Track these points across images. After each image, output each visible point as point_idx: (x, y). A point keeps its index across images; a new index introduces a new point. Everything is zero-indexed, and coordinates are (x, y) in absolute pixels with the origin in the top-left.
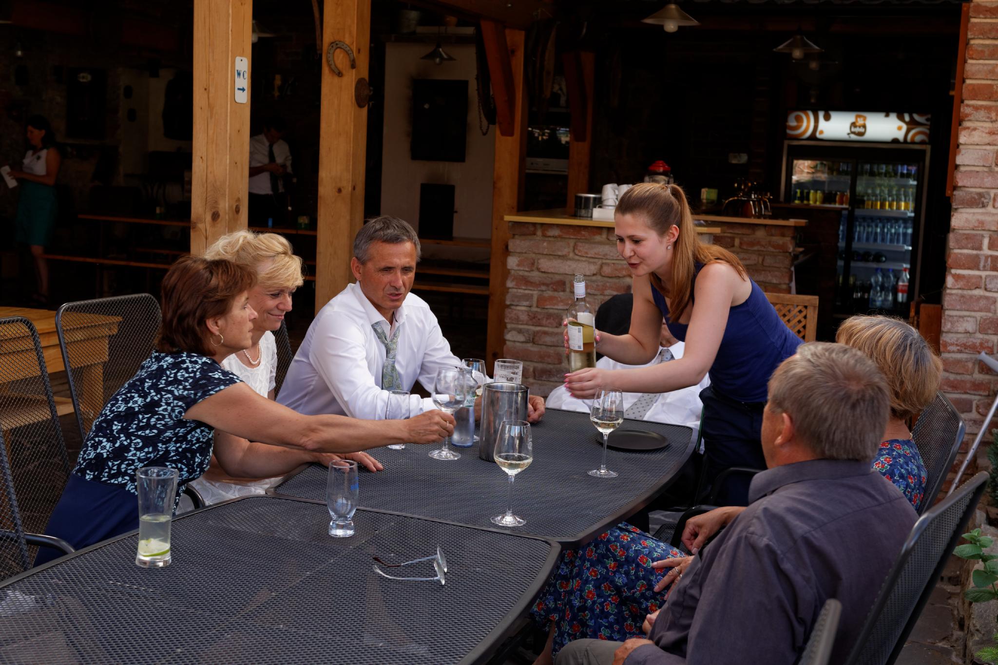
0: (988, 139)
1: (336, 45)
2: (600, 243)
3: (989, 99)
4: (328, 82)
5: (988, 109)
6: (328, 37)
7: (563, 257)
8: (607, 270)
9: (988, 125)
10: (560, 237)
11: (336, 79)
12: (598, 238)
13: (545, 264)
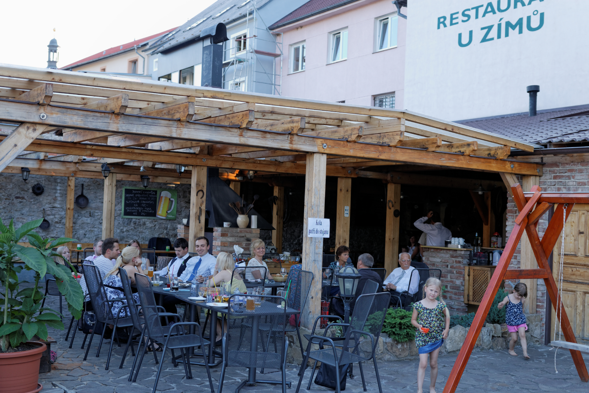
0: (512, 224)
1: (389, 201)
2: (442, 253)
3: (512, 213)
4: (388, 210)
5: (512, 216)
6: (388, 199)
7: (434, 257)
8: (443, 261)
9: (512, 220)
10: (433, 251)
11: (389, 210)
12: (442, 252)
13: (431, 259)
